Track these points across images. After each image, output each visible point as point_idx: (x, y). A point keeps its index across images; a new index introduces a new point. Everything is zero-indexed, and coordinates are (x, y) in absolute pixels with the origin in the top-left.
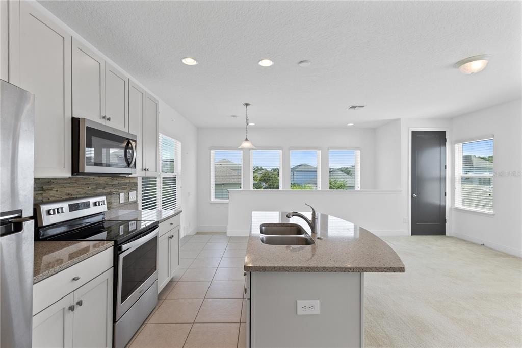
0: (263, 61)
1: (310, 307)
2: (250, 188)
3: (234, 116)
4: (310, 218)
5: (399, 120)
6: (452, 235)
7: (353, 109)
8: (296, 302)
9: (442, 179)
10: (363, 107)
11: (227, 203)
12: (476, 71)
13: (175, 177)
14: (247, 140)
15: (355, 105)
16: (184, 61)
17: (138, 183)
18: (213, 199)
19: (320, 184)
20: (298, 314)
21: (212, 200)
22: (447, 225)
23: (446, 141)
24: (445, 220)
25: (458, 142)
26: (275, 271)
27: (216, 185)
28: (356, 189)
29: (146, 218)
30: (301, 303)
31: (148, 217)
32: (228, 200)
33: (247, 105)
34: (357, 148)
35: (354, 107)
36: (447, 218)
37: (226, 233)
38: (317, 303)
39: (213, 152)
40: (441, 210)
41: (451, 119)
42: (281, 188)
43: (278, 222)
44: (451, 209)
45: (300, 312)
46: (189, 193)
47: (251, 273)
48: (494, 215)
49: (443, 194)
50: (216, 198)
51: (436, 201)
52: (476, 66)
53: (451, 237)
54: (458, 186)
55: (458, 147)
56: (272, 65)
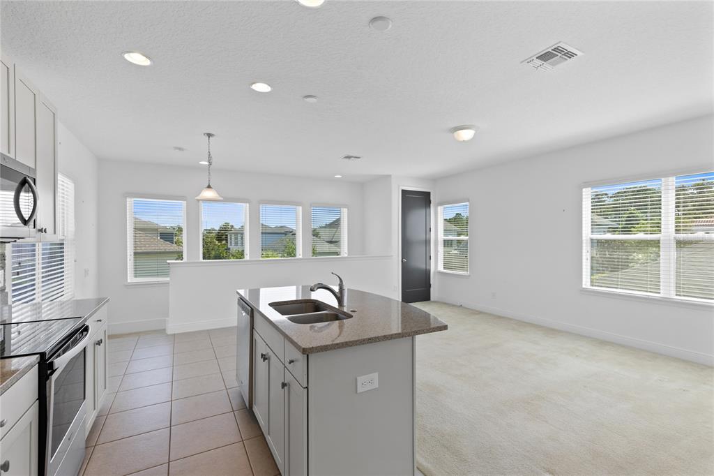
0: (257, 84)
1: (368, 382)
2: (199, 259)
3: (180, 149)
4: (336, 289)
5: (389, 176)
6: (436, 300)
7: (347, 160)
8: (356, 380)
9: (427, 242)
10: (359, 158)
11: (167, 283)
12: (465, 140)
13: (63, 244)
14: (209, 187)
15: (351, 155)
16: (127, 56)
17: (6, 254)
18: (131, 279)
19: (301, 250)
20: (358, 392)
21: (129, 281)
22: (432, 289)
23: (430, 203)
24: (430, 285)
25: (441, 204)
26: (338, 348)
27: (135, 254)
28: (342, 255)
29: (20, 318)
30: (360, 380)
31: (23, 316)
32: (168, 279)
33: (209, 135)
34: (345, 206)
35: (349, 157)
36: (431, 283)
37: (165, 330)
38: (375, 376)
39: (130, 202)
40: (427, 274)
41: (435, 179)
42: (247, 257)
43: (294, 298)
44: (435, 272)
45: (360, 390)
46: (86, 272)
47: (308, 356)
48: (469, 276)
49: (428, 258)
50: (136, 276)
51: (423, 266)
52: (466, 135)
53: (434, 302)
54: (441, 249)
55: (440, 209)
56: (270, 92)
